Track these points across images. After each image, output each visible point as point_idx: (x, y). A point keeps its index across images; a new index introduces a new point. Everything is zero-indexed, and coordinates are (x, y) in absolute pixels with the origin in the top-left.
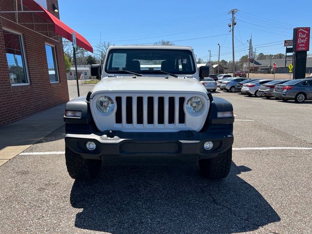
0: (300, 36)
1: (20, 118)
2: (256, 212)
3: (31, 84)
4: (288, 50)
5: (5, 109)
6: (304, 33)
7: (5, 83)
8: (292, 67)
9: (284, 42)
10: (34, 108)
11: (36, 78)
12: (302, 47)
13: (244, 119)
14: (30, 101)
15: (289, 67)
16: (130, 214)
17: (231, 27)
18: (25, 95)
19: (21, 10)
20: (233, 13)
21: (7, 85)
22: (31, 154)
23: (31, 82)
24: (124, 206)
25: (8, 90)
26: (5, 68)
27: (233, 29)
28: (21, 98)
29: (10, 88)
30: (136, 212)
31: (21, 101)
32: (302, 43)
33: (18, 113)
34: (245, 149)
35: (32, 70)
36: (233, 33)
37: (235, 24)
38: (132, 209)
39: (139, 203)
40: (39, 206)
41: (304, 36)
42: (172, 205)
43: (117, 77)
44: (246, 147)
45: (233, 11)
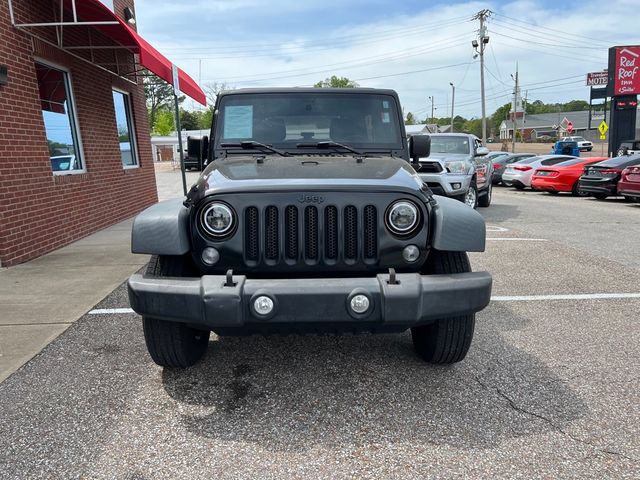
0: (622, 64)
1: (70, 239)
2: (604, 427)
3: (88, 170)
4: (595, 94)
5: (43, 223)
6: (630, 58)
7: (42, 170)
8: (606, 128)
9: (586, 77)
10: (95, 220)
11: (97, 158)
12: (627, 86)
13: (525, 237)
14: (87, 205)
15: (600, 129)
16: (346, 431)
17: (479, 48)
18: (78, 194)
19: (73, 21)
20: (482, 20)
21: (45, 175)
22: (112, 311)
23: (88, 167)
24: (329, 416)
25: (47, 185)
26: (40, 138)
27: (482, 51)
28: (70, 200)
29: (51, 179)
30: (358, 427)
31: (72, 205)
32: (627, 79)
33: (67, 231)
34: (544, 297)
35: (90, 142)
36: (482, 60)
37: (486, 41)
38: (347, 421)
39: (357, 408)
40: (158, 416)
42: (427, 412)
44: (545, 294)
45: (482, 15)
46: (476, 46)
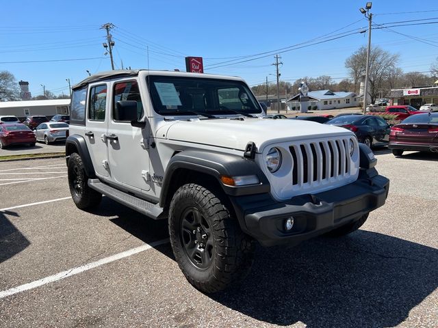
6: (197, 64)
17: (108, 48)
20: (107, 29)
27: (111, 50)
36: (111, 57)
37: (113, 44)
41: (198, 68)
43: (192, 120)
45: (107, 26)
46: (106, 47)
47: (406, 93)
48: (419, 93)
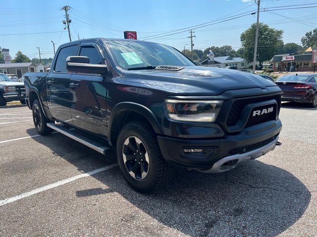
6: (132, 37)
20: (66, 10)
27: (68, 26)
36: (69, 31)
37: (70, 21)
45: (66, 8)
46: (65, 23)
47: (284, 59)
48: (294, 59)
